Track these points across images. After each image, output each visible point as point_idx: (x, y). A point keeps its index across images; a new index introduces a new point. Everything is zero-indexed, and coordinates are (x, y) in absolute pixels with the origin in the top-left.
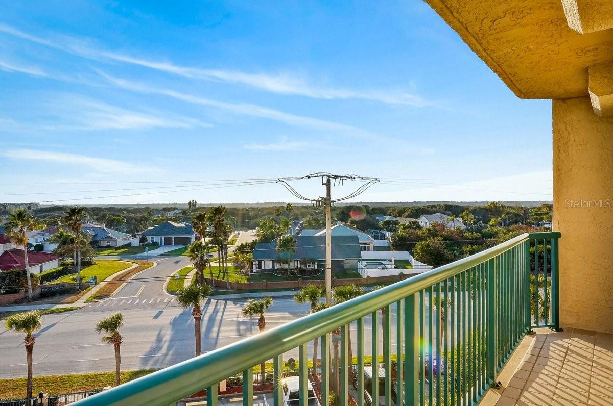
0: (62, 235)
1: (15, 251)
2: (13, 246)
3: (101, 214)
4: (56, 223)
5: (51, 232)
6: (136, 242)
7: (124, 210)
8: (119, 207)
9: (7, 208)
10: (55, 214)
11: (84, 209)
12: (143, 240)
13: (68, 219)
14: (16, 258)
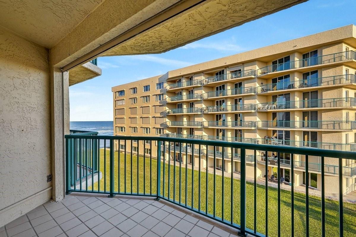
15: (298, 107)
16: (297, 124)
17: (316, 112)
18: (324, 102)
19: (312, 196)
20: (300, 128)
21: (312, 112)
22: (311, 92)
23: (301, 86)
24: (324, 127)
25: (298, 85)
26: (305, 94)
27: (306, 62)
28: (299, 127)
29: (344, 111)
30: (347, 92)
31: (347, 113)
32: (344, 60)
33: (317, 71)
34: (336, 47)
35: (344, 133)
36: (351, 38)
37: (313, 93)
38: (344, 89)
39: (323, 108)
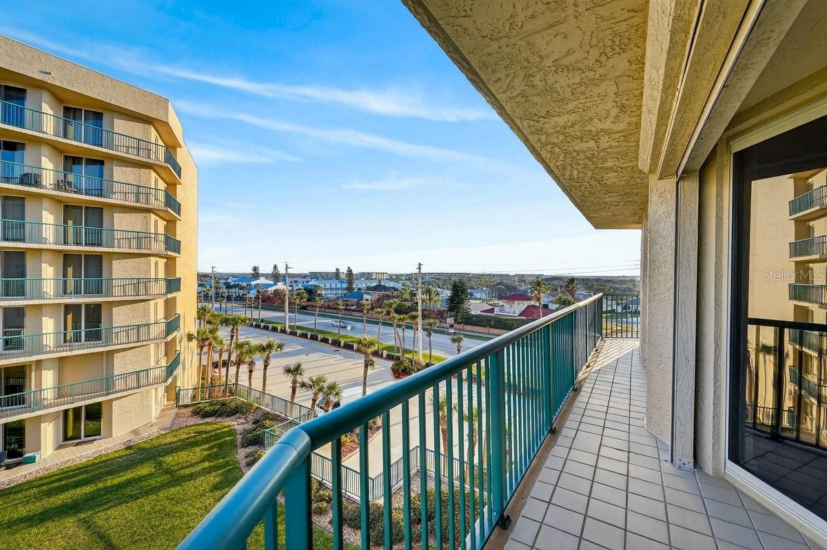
0: (561, 298)
1: (534, 307)
2: (532, 303)
3: (590, 284)
4: (556, 290)
5: (553, 296)
6: (620, 309)
7: (610, 281)
8: (606, 279)
9: (524, 278)
10: (555, 282)
11: (577, 279)
12: (625, 307)
13: (567, 287)
14: (535, 311)
15: (51, 242)
16: (49, 287)
17: (98, 258)
18: (117, 235)
19: (96, 458)
20: (57, 295)
21: (89, 257)
22: (86, 208)
23: (58, 186)
24: (117, 291)
25: (52, 183)
26: (69, 210)
27: (71, 129)
28: (52, 294)
29: (153, 259)
30: (156, 222)
31: (156, 264)
32: (152, 160)
33: (101, 163)
34: (140, 126)
35: (152, 303)
36: (166, 124)
37: (90, 211)
38: (153, 216)
39: (115, 250)
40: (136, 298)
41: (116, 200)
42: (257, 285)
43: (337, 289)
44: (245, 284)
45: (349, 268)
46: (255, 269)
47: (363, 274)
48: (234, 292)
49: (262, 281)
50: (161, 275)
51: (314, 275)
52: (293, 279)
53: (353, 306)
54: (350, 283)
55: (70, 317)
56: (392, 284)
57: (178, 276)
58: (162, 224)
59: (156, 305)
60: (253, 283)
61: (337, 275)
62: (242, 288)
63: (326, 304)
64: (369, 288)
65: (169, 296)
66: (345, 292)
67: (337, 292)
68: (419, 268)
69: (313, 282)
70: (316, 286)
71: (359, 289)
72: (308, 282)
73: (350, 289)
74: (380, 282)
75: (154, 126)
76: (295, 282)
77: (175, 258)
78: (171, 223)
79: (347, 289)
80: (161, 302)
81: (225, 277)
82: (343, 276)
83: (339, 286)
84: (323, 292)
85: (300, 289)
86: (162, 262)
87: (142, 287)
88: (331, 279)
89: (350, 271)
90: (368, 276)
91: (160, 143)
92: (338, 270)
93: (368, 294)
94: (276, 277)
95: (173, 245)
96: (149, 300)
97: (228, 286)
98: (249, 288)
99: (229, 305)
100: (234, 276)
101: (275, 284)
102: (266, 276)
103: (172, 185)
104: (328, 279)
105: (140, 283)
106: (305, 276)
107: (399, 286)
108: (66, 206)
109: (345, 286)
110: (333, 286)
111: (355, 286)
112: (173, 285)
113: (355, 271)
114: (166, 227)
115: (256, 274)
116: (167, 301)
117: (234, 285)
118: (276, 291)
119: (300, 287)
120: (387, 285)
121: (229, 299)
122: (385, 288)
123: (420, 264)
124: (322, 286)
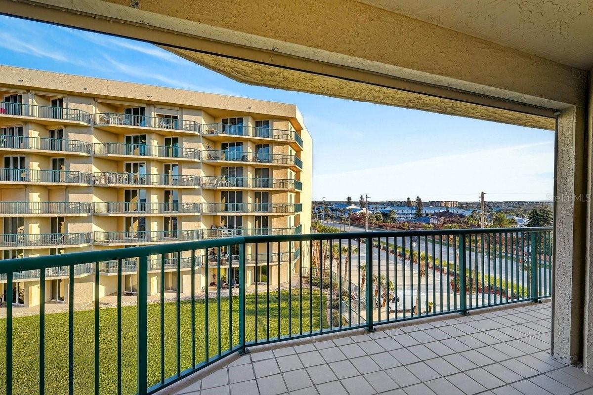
15: (251, 186)
16: (250, 207)
17: (267, 193)
18: (274, 181)
20: (253, 212)
21: (264, 193)
23: (254, 160)
25: (251, 158)
26: (257, 171)
27: (258, 131)
28: (251, 211)
29: (289, 194)
30: (291, 173)
31: (291, 195)
32: (289, 140)
33: (268, 145)
34: (284, 123)
35: (289, 217)
36: (295, 119)
37: (264, 170)
38: (289, 171)
39: (274, 189)
40: (281, 214)
41: (274, 163)
42: (349, 209)
43: (408, 214)
44: (342, 209)
45: (418, 197)
46: (349, 199)
47: (432, 203)
48: (335, 214)
49: (353, 207)
50: (293, 202)
51: (391, 204)
52: (374, 206)
53: (421, 228)
54: (419, 210)
55: (257, 222)
56: (460, 212)
57: (301, 202)
58: (293, 174)
59: (290, 218)
60: (348, 208)
61: (408, 203)
62: (340, 211)
63: (398, 225)
64: (436, 214)
65: (296, 214)
66: (414, 217)
67: (408, 216)
68: (483, 197)
69: (389, 208)
70: (390, 211)
71: (427, 215)
72: (385, 208)
73: (418, 214)
74: (447, 209)
75: (290, 122)
76: (375, 208)
77: (299, 193)
78: (298, 173)
79: (416, 214)
80: (293, 217)
81: (331, 203)
82: (414, 204)
83: (409, 211)
84: (396, 216)
85: (378, 213)
86: (293, 195)
87: (284, 208)
88: (404, 206)
89: (419, 199)
90: (437, 204)
91: (293, 130)
92: (409, 199)
93: (435, 219)
94: (362, 204)
95: (298, 185)
96: (287, 216)
97: (333, 210)
98: (345, 211)
99: (332, 222)
100: (336, 203)
101: (362, 209)
102: (356, 203)
103: (298, 152)
104: (401, 206)
105: (284, 207)
106: (382, 204)
107: (468, 213)
108: (256, 169)
109: (414, 212)
110: (405, 212)
111: (423, 212)
112: (298, 208)
113: (423, 200)
114: (296, 175)
115: (349, 202)
116: (295, 217)
117: (335, 209)
118: (361, 213)
119: (379, 211)
120: (455, 212)
121: (332, 218)
122: (451, 215)
123: (483, 193)
124: (396, 211)
